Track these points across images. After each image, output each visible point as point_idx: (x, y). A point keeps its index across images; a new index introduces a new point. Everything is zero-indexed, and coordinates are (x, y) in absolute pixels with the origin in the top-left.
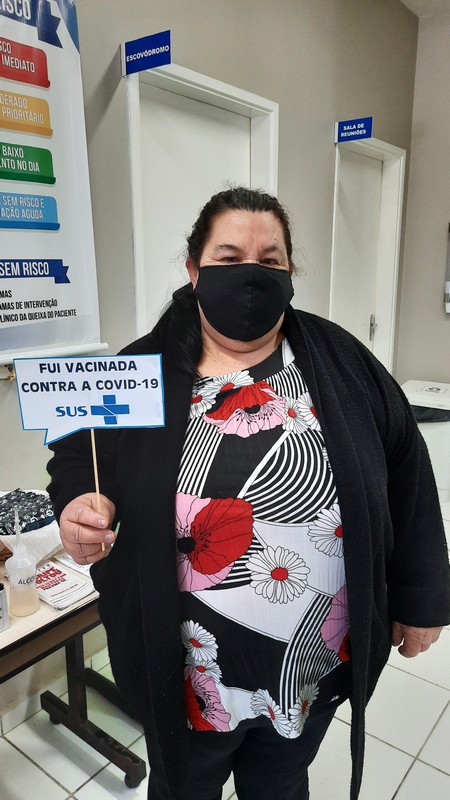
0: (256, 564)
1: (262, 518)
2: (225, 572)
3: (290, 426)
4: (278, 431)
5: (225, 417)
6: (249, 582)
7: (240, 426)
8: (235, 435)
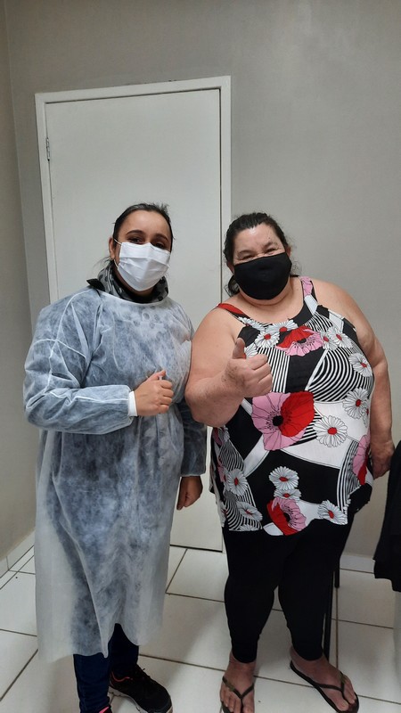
0: (318, 427)
1: (318, 400)
2: (301, 434)
3: (327, 347)
4: (321, 350)
5: (288, 346)
6: (315, 437)
7: (297, 350)
8: (296, 356)
